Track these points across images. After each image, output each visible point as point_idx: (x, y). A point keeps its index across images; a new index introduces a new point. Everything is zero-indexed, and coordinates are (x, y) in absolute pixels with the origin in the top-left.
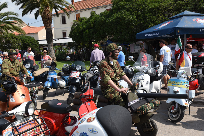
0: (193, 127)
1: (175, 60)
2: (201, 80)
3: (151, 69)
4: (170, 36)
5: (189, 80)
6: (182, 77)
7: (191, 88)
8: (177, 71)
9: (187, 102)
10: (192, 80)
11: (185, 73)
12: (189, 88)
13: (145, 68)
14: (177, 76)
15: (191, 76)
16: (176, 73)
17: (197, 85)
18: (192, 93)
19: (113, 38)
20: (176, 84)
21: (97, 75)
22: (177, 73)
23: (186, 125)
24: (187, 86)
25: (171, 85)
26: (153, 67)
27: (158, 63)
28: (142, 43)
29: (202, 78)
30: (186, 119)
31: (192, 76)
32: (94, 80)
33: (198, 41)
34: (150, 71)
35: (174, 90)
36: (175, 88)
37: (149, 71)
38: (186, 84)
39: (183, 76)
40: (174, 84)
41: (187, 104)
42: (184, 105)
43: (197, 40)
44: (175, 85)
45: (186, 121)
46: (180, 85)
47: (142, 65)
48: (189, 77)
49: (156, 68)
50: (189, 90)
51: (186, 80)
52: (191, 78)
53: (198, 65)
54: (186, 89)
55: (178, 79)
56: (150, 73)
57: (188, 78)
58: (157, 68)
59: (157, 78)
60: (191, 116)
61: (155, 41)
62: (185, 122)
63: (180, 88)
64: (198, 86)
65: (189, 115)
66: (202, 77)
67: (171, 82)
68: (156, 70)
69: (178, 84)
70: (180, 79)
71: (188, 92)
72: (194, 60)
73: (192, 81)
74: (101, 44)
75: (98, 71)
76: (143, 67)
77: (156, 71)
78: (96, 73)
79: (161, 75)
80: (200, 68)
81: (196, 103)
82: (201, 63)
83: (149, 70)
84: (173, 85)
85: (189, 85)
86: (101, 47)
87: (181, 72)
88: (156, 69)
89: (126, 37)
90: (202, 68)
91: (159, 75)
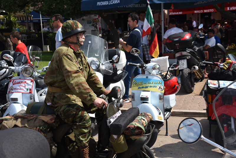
0: (171, 154)
1: (147, 47)
2: (186, 77)
3: (104, 64)
4: (140, 6)
5: (164, 78)
6: (153, 75)
7: (167, 91)
8: (144, 65)
9: (161, 113)
10: (168, 78)
11: (158, 66)
12: (163, 91)
13: (93, 61)
14: (146, 72)
15: (166, 72)
16: (144, 68)
17: (175, 85)
18: (170, 99)
19: (41, 8)
20: (144, 85)
21: (7, 79)
22: (146, 68)
23: (161, 152)
24: (161, 89)
25: (137, 88)
26: (108, 59)
27: (118, 52)
28: (98, 19)
29: (187, 74)
30: (162, 142)
31: (168, 71)
32: (2, 87)
33: (186, 15)
34: (103, 67)
35: (141, 96)
36: (142, 92)
37: (101, 66)
38: (160, 86)
39: (154, 72)
40: (141, 86)
41: (161, 118)
42: (156, 119)
43: (185, 13)
44: (143, 87)
45: (162, 145)
46: (151, 87)
47: (89, 57)
48: (164, 74)
49: (113, 60)
50: (165, 94)
51: (159, 78)
52: (167, 74)
53: (181, 54)
54: (160, 94)
55: (147, 77)
56: (103, 70)
57: (162, 76)
58: (115, 61)
59: (115, 78)
60: (169, 137)
61: (118, 14)
62: (159, 148)
63: (150, 92)
64: (177, 88)
65: (166, 135)
66: (188, 72)
67: (136, 84)
68: (113, 64)
69: (147, 85)
70: (150, 77)
71: (162, 97)
72: (175, 45)
73: (169, 80)
74: (21, 20)
75: (8, 70)
76: (91, 61)
77: (113, 66)
78: (5, 74)
79: (122, 72)
80: (184, 59)
81: (177, 114)
82: (185, 51)
83: (101, 64)
84: (139, 88)
85: (165, 87)
86: (19, 25)
87: (151, 66)
88: (112, 62)
89: (66, 7)
90: (186, 58)
91: (119, 72)
